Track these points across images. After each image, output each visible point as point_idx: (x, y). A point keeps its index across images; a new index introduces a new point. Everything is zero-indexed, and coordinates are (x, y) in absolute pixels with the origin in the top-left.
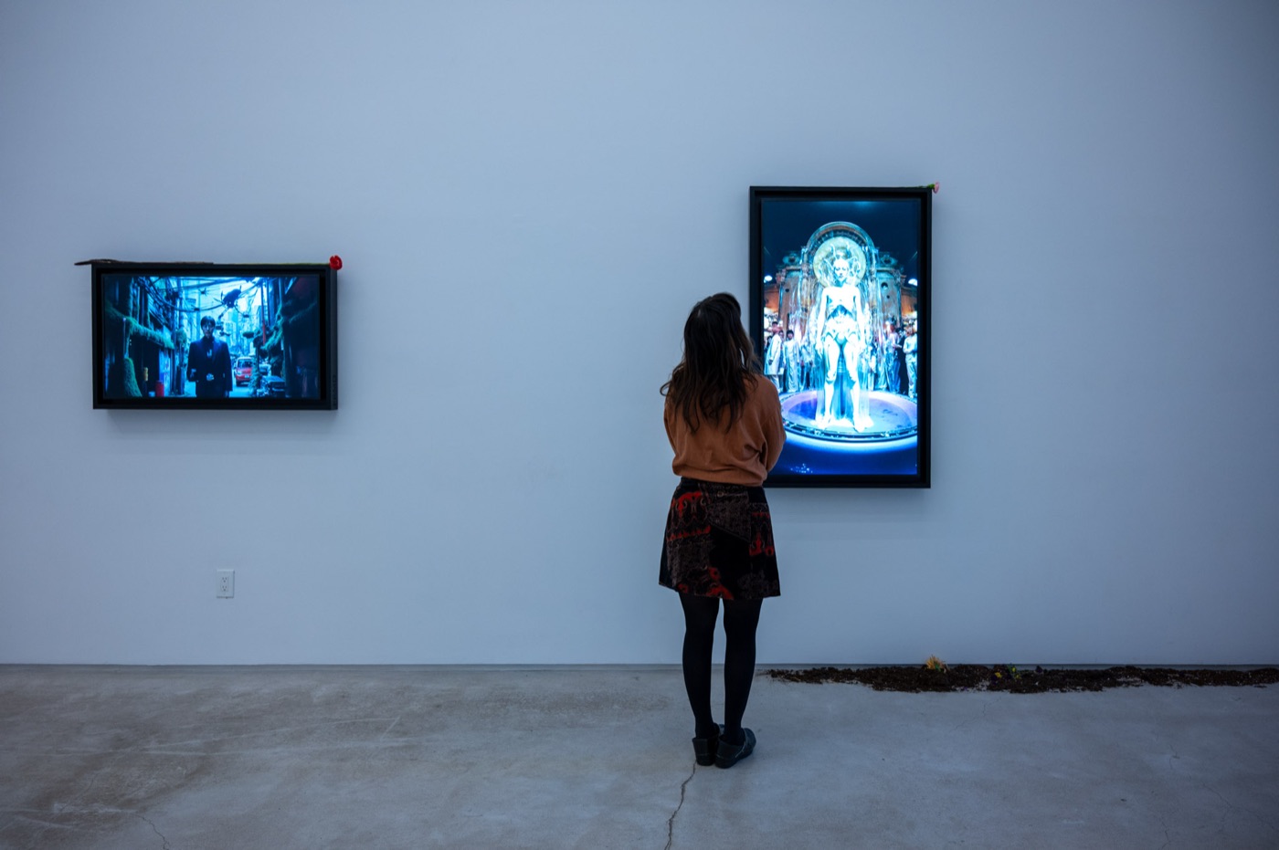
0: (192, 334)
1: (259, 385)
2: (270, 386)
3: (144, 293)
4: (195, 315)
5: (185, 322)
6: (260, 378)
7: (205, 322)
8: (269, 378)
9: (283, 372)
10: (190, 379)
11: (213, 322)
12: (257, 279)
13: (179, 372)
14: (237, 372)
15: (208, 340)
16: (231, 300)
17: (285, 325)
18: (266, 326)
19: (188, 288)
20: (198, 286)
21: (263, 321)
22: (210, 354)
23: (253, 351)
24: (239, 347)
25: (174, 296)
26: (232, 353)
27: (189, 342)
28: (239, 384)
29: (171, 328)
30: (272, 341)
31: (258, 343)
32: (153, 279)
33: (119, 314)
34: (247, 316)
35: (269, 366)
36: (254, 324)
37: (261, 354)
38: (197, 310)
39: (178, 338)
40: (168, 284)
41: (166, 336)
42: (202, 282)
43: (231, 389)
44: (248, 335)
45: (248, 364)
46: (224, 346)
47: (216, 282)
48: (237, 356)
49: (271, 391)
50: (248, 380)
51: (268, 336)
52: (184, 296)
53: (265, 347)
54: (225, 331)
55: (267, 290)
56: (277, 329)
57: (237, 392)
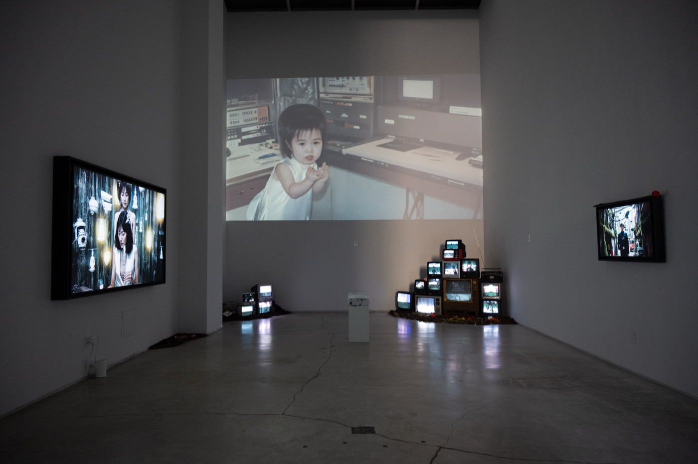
0: (619, 231)
1: (636, 252)
2: (639, 251)
3: (607, 215)
4: (619, 222)
5: (617, 226)
6: (636, 248)
7: (622, 225)
8: (639, 248)
9: (642, 245)
10: (619, 249)
11: (623, 225)
12: (633, 205)
13: (616, 246)
14: (630, 246)
15: (622, 232)
16: (627, 215)
17: (642, 224)
18: (637, 224)
19: (617, 212)
20: (619, 211)
21: (636, 223)
22: (623, 238)
23: (634, 237)
24: (630, 235)
25: (614, 216)
26: (628, 237)
27: (618, 234)
28: (631, 251)
29: (614, 229)
30: (639, 231)
31: (635, 233)
32: (609, 209)
33: (602, 224)
34: (631, 222)
35: (638, 243)
36: (633, 226)
37: (636, 238)
38: (619, 220)
39: (615, 232)
40: (612, 211)
41: (612, 232)
42: (620, 209)
43: (629, 253)
44: (632, 230)
45: (633, 242)
46: (626, 234)
47: (623, 209)
48: (630, 239)
49: (640, 254)
50: (633, 249)
51: (638, 230)
52: (616, 215)
53: (637, 235)
54: (626, 228)
55: (636, 209)
56: (640, 226)
57: (631, 254)
